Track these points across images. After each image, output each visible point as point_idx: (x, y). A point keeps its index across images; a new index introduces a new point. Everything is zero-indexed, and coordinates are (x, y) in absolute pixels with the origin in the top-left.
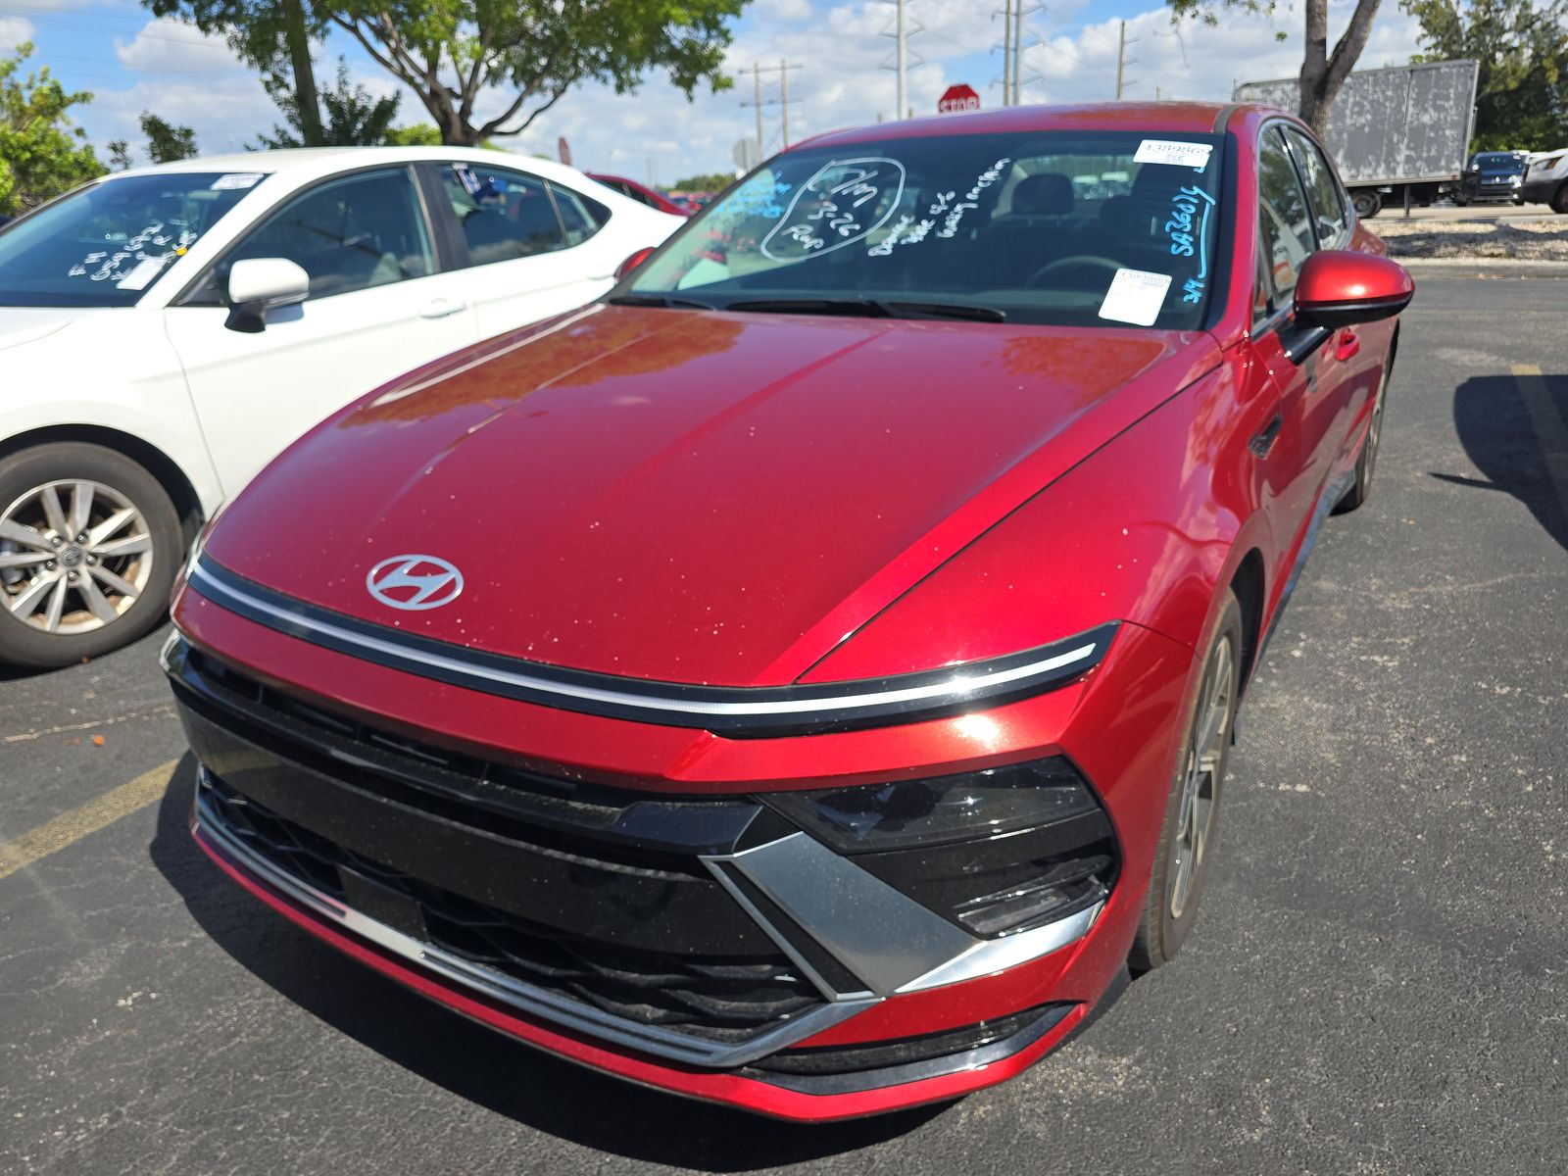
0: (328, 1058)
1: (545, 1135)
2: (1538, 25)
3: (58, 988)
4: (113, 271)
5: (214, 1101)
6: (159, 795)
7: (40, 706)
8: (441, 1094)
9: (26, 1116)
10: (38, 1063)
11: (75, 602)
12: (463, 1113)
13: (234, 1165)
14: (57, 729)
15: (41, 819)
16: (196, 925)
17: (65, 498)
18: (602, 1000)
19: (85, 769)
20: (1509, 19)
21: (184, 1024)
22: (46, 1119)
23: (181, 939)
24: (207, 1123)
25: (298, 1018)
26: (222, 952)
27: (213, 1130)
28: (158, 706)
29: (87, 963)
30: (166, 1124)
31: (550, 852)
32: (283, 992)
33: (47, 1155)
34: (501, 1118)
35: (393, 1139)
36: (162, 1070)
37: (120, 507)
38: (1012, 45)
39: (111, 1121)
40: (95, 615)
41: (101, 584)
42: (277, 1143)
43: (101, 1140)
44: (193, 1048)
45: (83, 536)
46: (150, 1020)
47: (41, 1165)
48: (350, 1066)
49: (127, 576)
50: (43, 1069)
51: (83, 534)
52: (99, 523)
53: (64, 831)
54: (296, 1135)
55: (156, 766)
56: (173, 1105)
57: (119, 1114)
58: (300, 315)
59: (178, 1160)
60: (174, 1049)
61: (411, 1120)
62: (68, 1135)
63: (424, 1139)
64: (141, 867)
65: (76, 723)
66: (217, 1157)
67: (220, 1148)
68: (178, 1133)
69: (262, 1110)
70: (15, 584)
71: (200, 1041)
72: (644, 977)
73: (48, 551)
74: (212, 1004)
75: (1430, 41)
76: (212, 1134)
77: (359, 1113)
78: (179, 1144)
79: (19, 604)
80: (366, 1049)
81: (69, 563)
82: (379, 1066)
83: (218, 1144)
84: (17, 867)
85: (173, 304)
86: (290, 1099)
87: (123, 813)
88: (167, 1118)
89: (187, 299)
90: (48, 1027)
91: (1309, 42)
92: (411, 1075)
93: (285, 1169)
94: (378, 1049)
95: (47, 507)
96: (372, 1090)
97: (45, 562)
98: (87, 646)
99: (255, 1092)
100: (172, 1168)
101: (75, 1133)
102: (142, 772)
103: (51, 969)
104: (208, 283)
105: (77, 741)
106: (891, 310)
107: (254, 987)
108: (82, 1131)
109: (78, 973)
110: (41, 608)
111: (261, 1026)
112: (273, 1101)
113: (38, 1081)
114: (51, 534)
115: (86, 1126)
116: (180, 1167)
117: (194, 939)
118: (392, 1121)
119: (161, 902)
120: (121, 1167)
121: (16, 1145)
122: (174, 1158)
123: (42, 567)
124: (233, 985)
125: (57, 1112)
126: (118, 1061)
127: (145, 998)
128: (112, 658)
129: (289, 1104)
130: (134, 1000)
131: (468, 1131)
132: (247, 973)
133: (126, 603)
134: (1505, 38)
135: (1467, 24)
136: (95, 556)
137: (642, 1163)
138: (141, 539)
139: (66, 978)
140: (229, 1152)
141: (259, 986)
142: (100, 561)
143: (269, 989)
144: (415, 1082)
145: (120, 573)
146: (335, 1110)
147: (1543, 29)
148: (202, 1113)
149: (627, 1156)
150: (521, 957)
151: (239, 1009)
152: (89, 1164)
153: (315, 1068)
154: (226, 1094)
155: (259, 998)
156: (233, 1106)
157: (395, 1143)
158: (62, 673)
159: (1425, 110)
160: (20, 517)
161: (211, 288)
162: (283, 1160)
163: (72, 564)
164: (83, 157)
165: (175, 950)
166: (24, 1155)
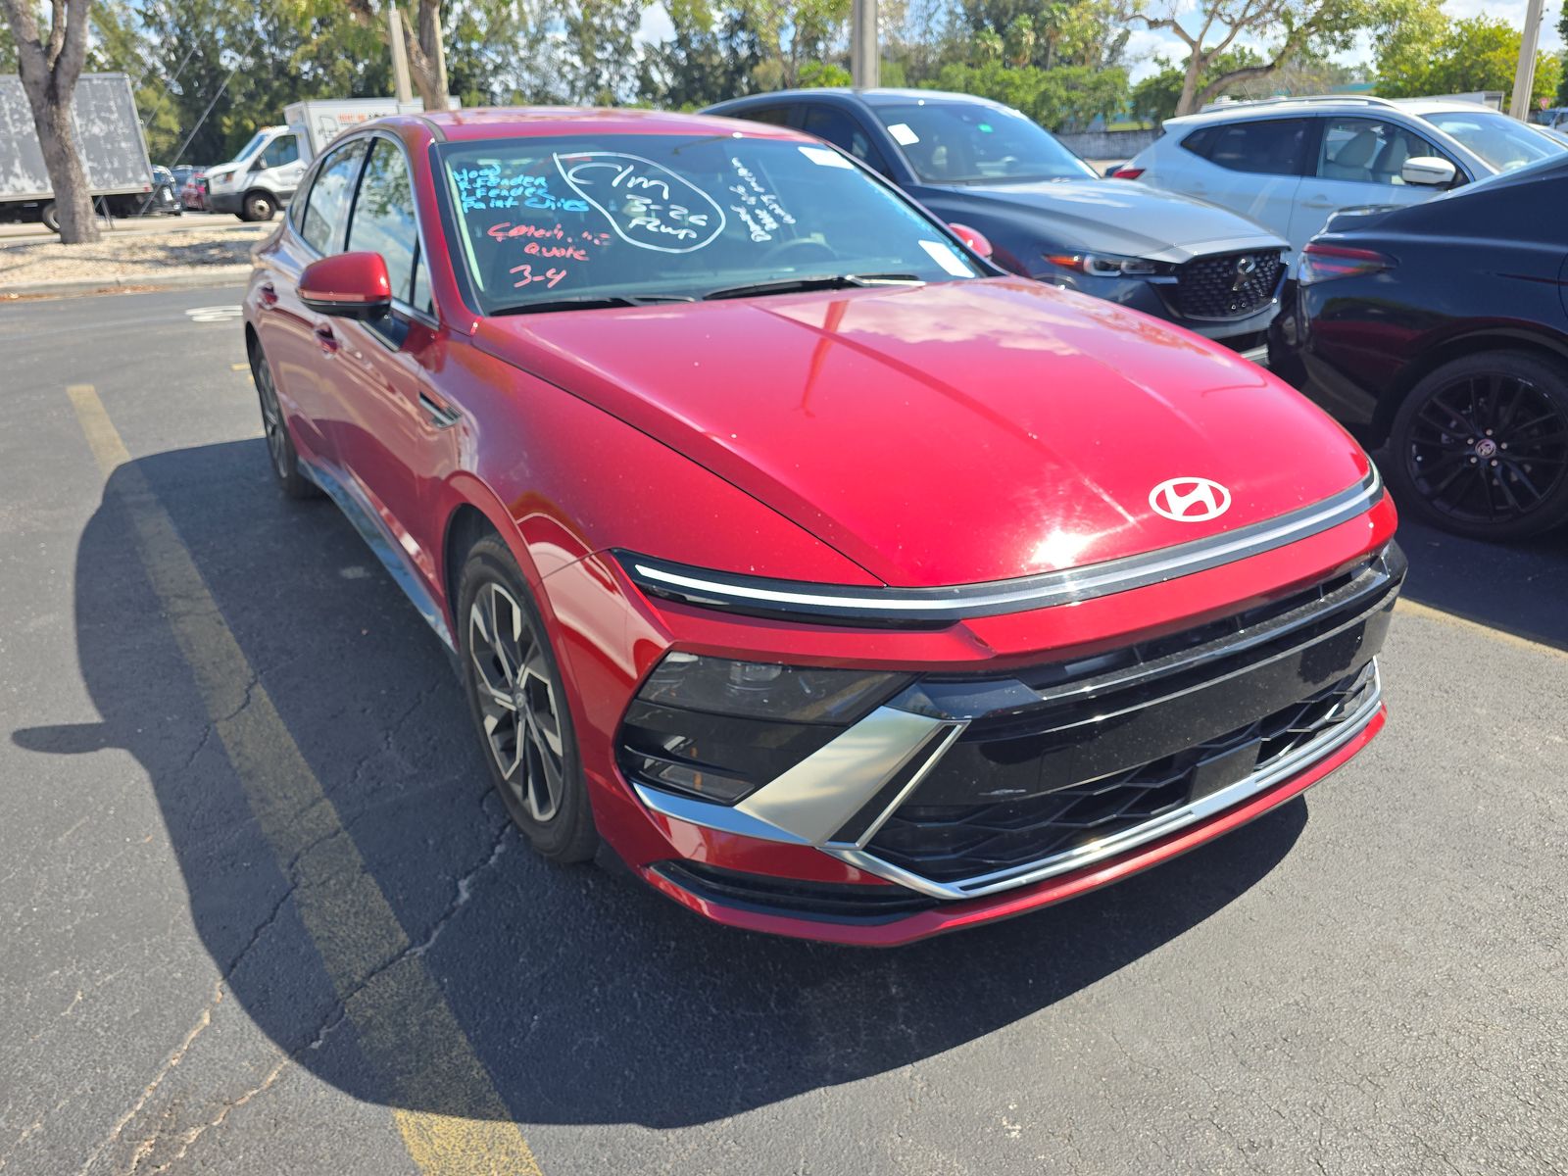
159: (94, 123)
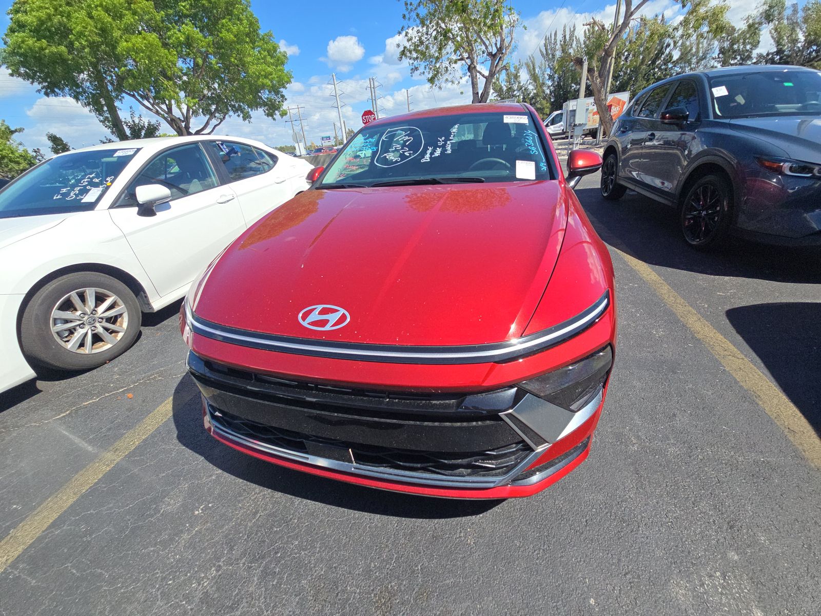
0: (302, 512)
1: (407, 519)
2: (523, 88)
3: (162, 515)
4: (77, 195)
5: (262, 546)
6: (171, 414)
7: (94, 386)
8: (357, 514)
9: (174, 581)
10: (169, 554)
11: (97, 339)
12: (370, 519)
13: (285, 573)
14: (107, 395)
15: (118, 437)
16: (215, 468)
17: (82, 297)
18: (442, 472)
19: (130, 410)
20: (515, 87)
21: (231, 514)
22: (185, 580)
23: (211, 476)
24: (263, 558)
25: (281, 497)
26: (233, 477)
27: (267, 560)
28: (151, 375)
29: (171, 499)
30: (244, 564)
31: (426, 423)
32: (269, 487)
33: (193, 597)
34: (386, 517)
35: (348, 539)
36: (230, 539)
37: (108, 296)
38: (374, 98)
39: (217, 571)
40: (108, 343)
41: (106, 329)
42: (299, 557)
43: (217, 582)
44: (240, 524)
45: (94, 311)
46: (214, 517)
47: (192, 603)
48: (314, 512)
49: (118, 324)
50: (172, 555)
51: (94, 310)
52: (100, 305)
53: (132, 440)
54: (305, 551)
55: (163, 402)
56: (244, 554)
57: (219, 566)
58: (169, 207)
59: (258, 579)
60: (232, 527)
61: (351, 529)
62: (199, 585)
63: (361, 536)
64: (177, 448)
65: (116, 390)
66: (275, 572)
67: (274, 567)
68: (252, 567)
69: (285, 544)
70: (66, 337)
71: (242, 520)
72: (464, 460)
73: (80, 320)
74: (239, 502)
75: (496, 94)
76: (268, 562)
77: (328, 532)
78: (255, 571)
79: (71, 345)
80: (317, 503)
81: (90, 323)
82: (326, 509)
83: (273, 566)
84: (115, 462)
85: (111, 207)
86: (295, 535)
87: (156, 426)
88: (243, 561)
89: (117, 205)
90: (165, 534)
91: (473, 93)
92: (341, 509)
93: (308, 568)
94: (321, 502)
95: (74, 302)
96: (328, 520)
97: (79, 325)
98: (108, 356)
99: (278, 536)
100: (257, 584)
101: (202, 582)
102: (158, 406)
103: (154, 506)
104: (125, 197)
105: (119, 398)
106: (441, 181)
107: (254, 489)
108: (205, 580)
109: (169, 504)
110: (82, 345)
111: (266, 505)
112: (288, 538)
113: (172, 563)
114: (78, 313)
115: (206, 577)
116: (260, 582)
117: (217, 474)
118: (343, 531)
119: (194, 462)
120: (232, 592)
121: (176, 597)
122: (256, 579)
123: (78, 328)
124: (245, 490)
125: (189, 575)
126: (207, 540)
127: (207, 508)
128: (120, 358)
129: (296, 537)
130: (202, 510)
131: (376, 526)
132: (248, 483)
133: (120, 335)
134: (515, 93)
135: (505, 89)
136: (102, 318)
137: (449, 519)
138: (121, 308)
139: (163, 508)
140: (279, 567)
141: (257, 488)
142: (104, 320)
143: (262, 488)
144: (344, 511)
145: (114, 323)
146: (317, 534)
147: (525, 90)
148: (258, 554)
149: (442, 518)
150: (403, 462)
151: (252, 500)
152: (216, 595)
153: (299, 518)
154: (265, 541)
155: (259, 493)
156: (272, 546)
157: (349, 541)
158: (98, 369)
160: (61, 308)
161: (128, 199)
162: (306, 564)
163: (92, 323)
164: (23, 154)
165: (210, 482)
166: (181, 601)
